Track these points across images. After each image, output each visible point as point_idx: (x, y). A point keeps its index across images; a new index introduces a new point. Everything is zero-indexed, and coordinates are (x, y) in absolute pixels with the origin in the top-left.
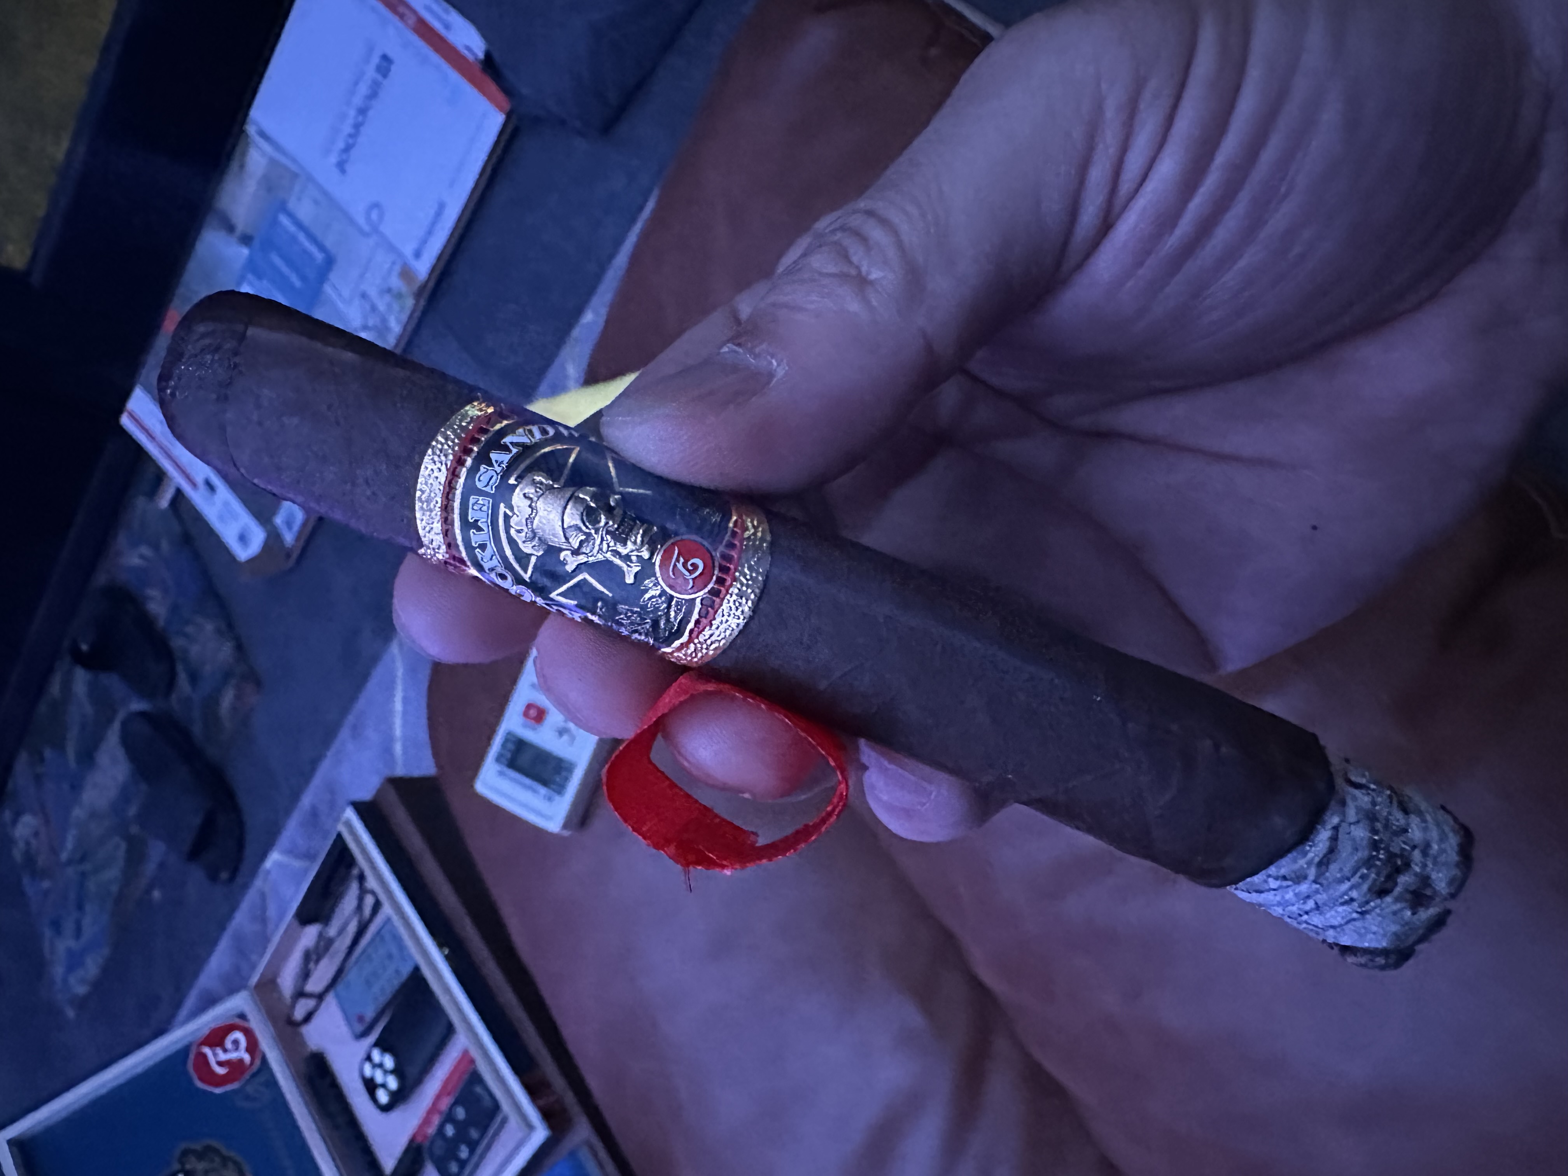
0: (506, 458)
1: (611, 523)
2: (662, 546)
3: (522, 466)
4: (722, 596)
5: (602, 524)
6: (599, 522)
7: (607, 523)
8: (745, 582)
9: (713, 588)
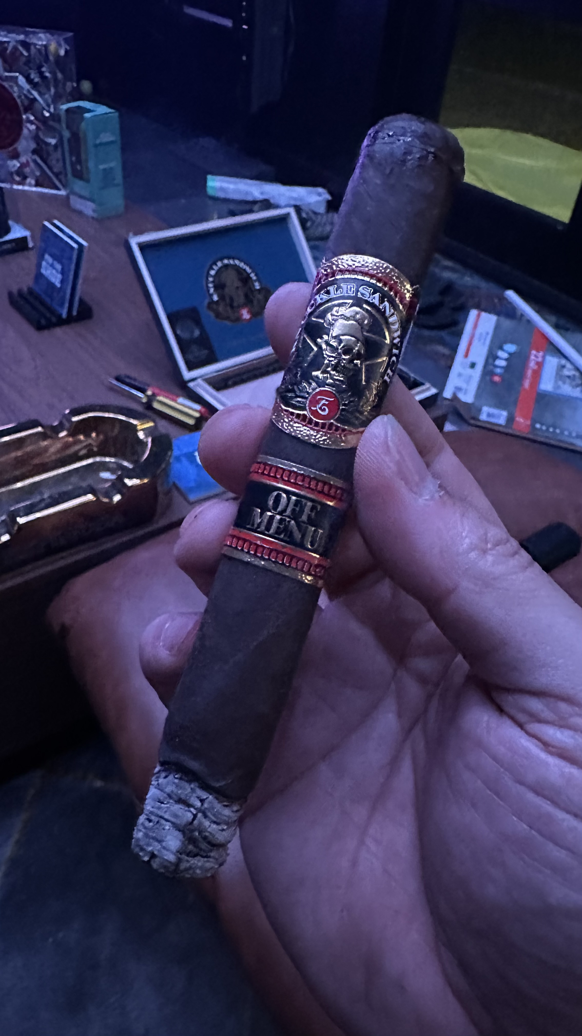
0: (376, 302)
1: (344, 362)
2: (334, 390)
3: (374, 312)
4: (309, 426)
5: (344, 357)
6: (344, 355)
7: (344, 359)
8: (317, 437)
9: (313, 420)
